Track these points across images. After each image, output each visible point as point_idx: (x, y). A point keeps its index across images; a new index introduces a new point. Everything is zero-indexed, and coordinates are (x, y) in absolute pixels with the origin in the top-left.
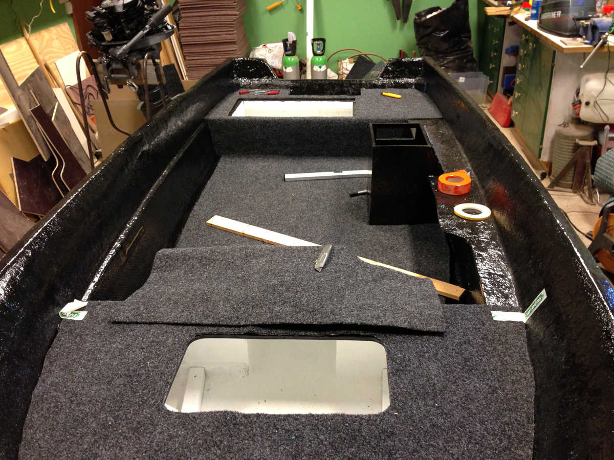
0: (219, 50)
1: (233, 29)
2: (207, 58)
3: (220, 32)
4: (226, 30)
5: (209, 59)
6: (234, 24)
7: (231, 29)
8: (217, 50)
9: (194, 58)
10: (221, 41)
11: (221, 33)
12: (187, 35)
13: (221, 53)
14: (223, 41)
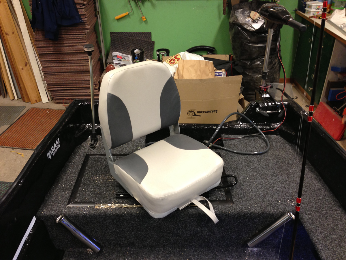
0: (73, 59)
1: (85, 41)
2: (62, 65)
3: (73, 43)
4: (79, 42)
5: (65, 66)
6: (85, 37)
7: (83, 41)
8: (72, 59)
9: (49, 65)
10: (74, 52)
11: (75, 44)
12: (43, 45)
13: (75, 61)
14: (76, 51)
